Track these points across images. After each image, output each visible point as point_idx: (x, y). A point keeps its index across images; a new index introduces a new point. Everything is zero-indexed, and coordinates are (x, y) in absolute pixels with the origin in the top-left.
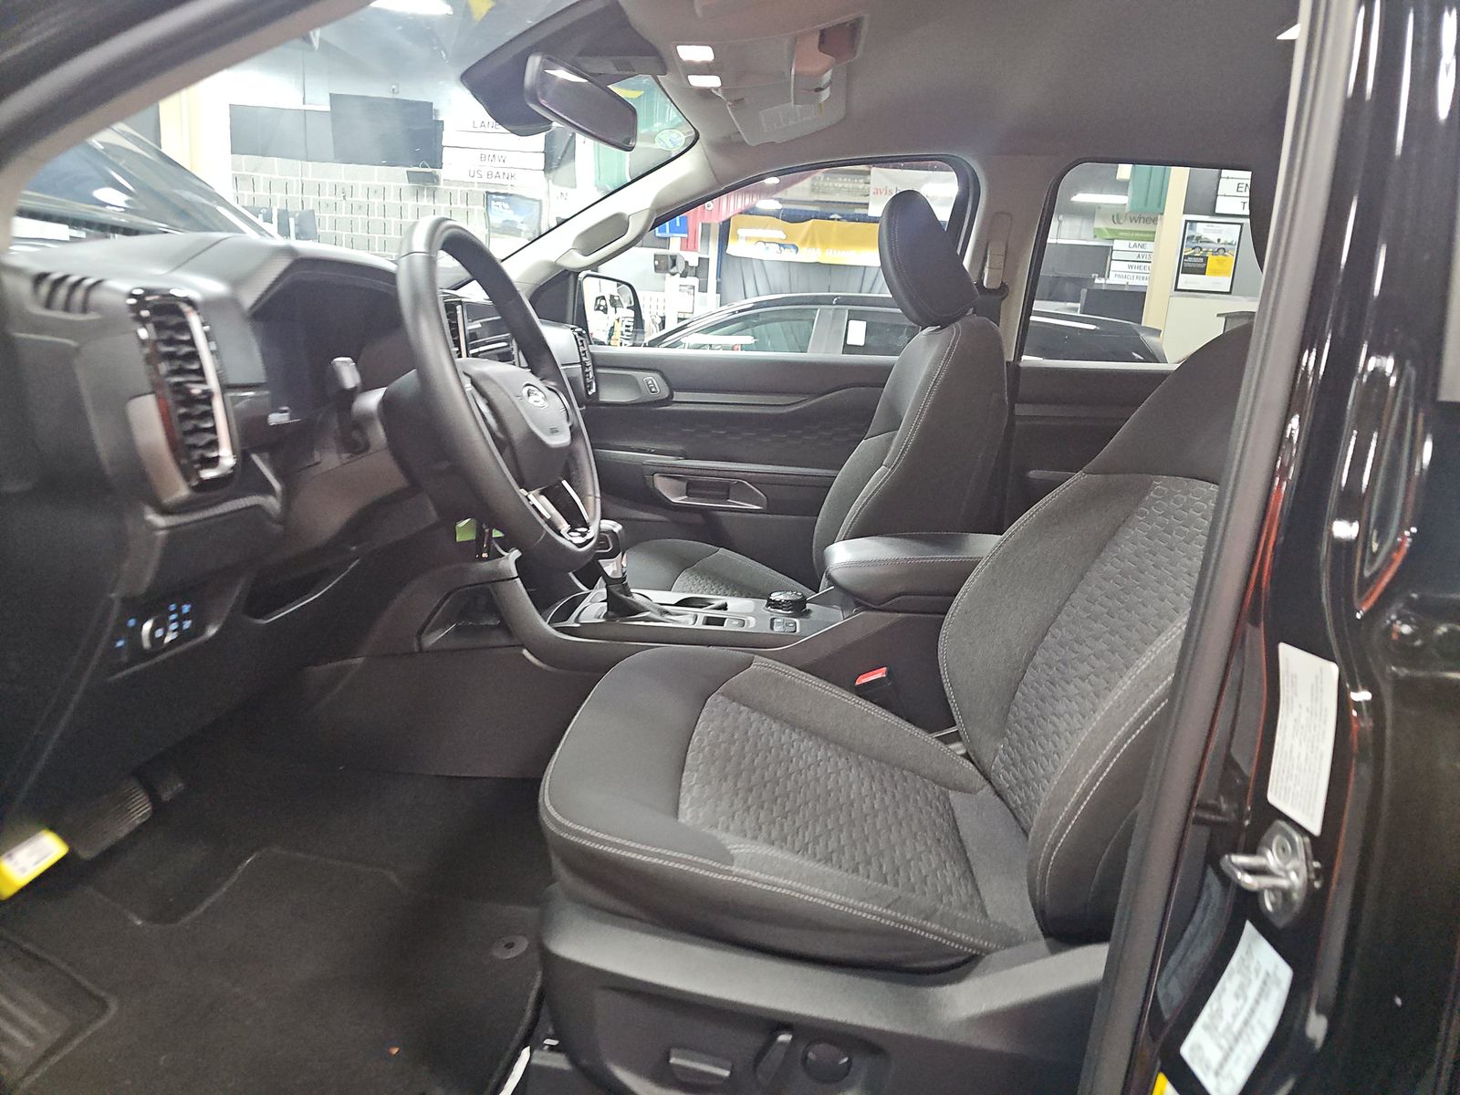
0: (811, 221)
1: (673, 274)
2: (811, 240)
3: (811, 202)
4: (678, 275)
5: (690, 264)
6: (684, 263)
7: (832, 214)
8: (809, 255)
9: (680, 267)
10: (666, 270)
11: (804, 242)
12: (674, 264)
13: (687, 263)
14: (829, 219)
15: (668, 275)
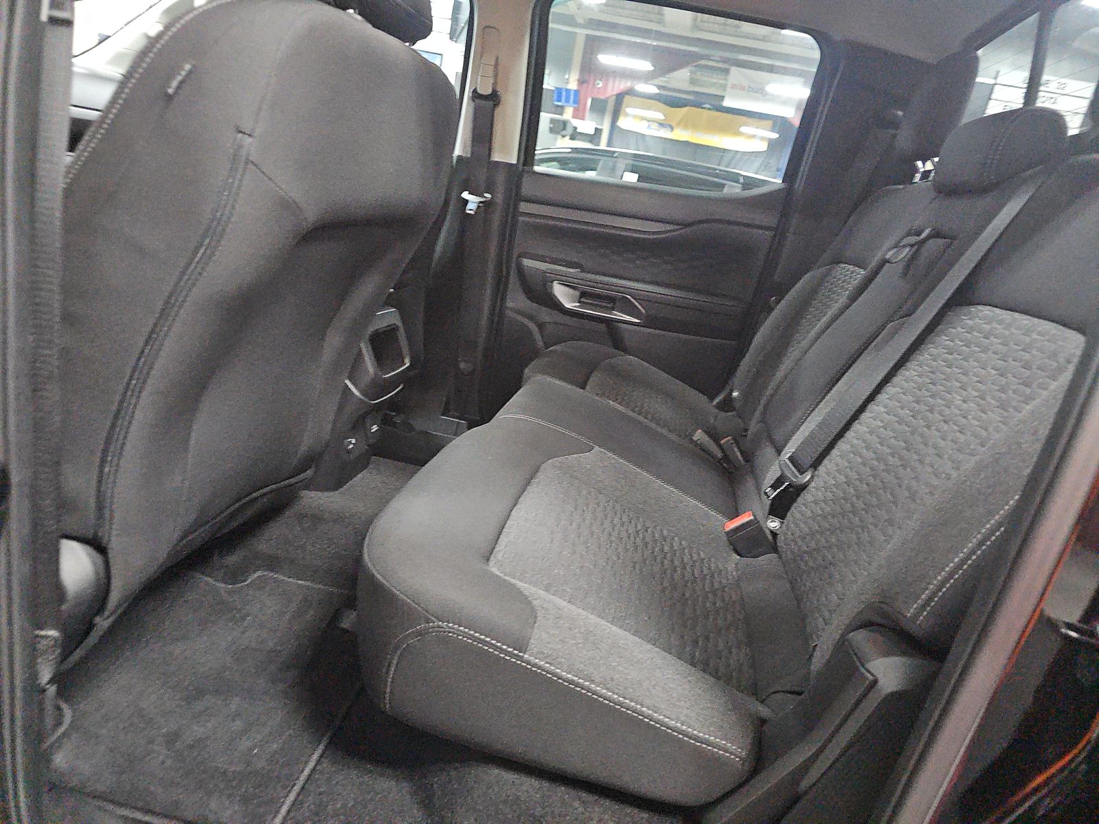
0: (687, 108)
1: (564, 136)
2: (685, 124)
3: (689, 92)
4: (568, 137)
5: (578, 130)
6: (573, 129)
7: (704, 104)
8: (680, 135)
9: (569, 131)
10: (558, 133)
11: (679, 124)
12: (564, 129)
13: (576, 128)
14: (702, 108)
15: (560, 136)
